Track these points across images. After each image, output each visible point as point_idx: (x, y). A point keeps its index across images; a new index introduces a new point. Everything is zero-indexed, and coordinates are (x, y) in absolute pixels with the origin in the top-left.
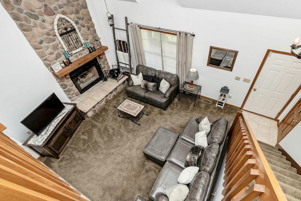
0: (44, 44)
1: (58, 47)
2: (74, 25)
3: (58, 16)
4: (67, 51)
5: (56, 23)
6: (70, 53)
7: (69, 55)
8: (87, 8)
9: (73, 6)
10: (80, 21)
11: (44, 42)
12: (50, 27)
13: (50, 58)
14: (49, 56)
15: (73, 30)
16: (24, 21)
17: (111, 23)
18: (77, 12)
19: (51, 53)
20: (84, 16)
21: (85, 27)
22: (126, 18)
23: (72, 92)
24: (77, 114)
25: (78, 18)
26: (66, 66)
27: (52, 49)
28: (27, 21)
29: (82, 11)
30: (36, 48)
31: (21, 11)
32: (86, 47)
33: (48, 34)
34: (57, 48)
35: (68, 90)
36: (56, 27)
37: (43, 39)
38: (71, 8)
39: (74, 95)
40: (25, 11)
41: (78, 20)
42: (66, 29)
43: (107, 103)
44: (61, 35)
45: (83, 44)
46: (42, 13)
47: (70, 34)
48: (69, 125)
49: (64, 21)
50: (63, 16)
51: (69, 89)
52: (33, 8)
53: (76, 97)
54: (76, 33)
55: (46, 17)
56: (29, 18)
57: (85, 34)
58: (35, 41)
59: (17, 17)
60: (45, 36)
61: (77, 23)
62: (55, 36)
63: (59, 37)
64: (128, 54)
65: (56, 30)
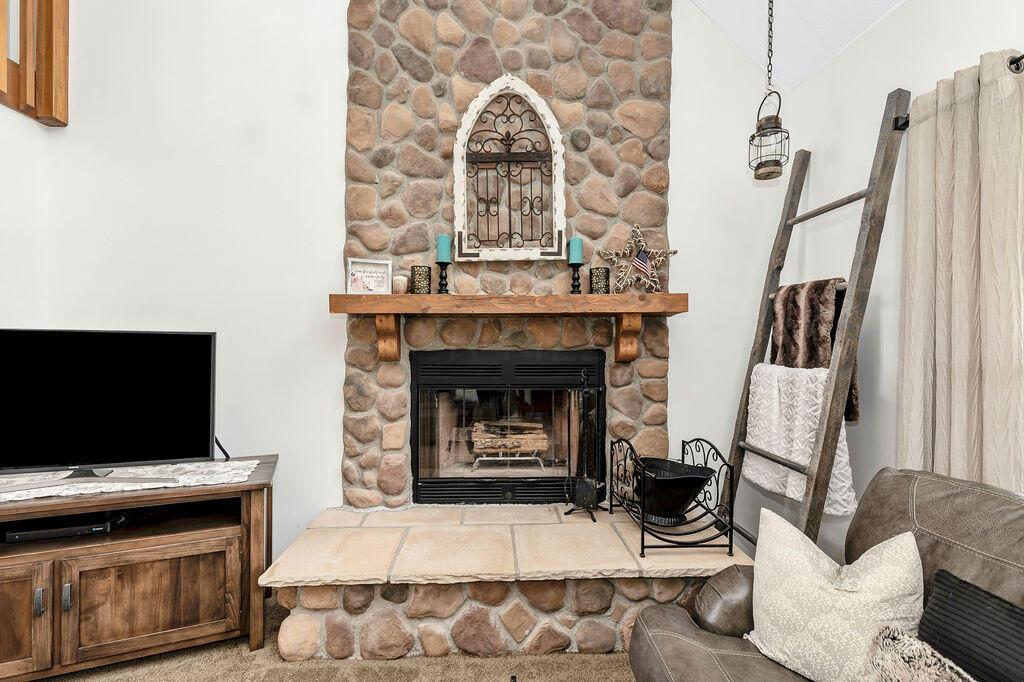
0: (390, 172)
1: (432, 204)
3: (502, 83)
4: (460, 233)
5: (477, 105)
6: (465, 250)
7: (461, 254)
9: (595, 72)
10: (597, 143)
11: (395, 163)
12: (444, 118)
13: (376, 231)
14: (377, 226)
15: (540, 158)
16: (376, 69)
18: (605, 101)
19: (390, 217)
20: (629, 125)
21: (612, 176)
23: (373, 451)
24: (222, 554)
25: (591, 124)
27: (404, 201)
28: (382, 71)
30: (352, 177)
31: (385, 38)
32: (564, 257)
33: (427, 141)
34: (426, 204)
35: (358, 421)
36: (468, 121)
37: (398, 151)
38: (583, 76)
39: (371, 476)
40: (398, 41)
41: (589, 131)
42: (507, 140)
43: (466, 652)
44: (475, 160)
45: (556, 235)
46: (452, 59)
47: (515, 170)
48: (101, 572)
49: (516, 108)
50: (520, 86)
51: (364, 421)
52: (430, 40)
53: (374, 494)
54: (548, 179)
55: (457, 80)
56: (395, 63)
57: (597, 204)
58: (364, 145)
59: (359, 49)
60: (411, 143)
61: (577, 143)
62: (448, 156)
63: (459, 166)
64: (822, 373)
65: (462, 136)
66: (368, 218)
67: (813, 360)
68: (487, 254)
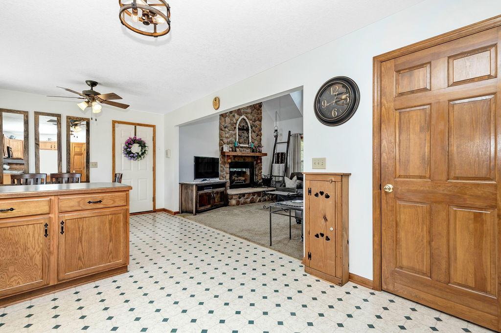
0: (226, 129)
2: (250, 127)
3: (243, 117)
4: (237, 142)
5: (240, 120)
7: (238, 145)
8: (261, 121)
9: (253, 116)
10: (254, 128)
12: (235, 121)
13: (225, 140)
15: (247, 130)
17: (275, 134)
18: (255, 121)
19: (227, 138)
20: (257, 125)
21: (255, 133)
22: (290, 132)
24: (224, 192)
25: (253, 124)
26: (232, 151)
27: (229, 135)
29: (257, 122)
30: (221, 129)
32: (251, 146)
33: (232, 125)
34: (232, 136)
36: (238, 122)
37: (228, 126)
41: (253, 126)
42: (243, 126)
44: (239, 129)
45: (250, 143)
47: (245, 131)
49: (245, 121)
50: (245, 118)
51: (224, 174)
54: (248, 134)
55: (236, 115)
57: (254, 138)
58: (223, 124)
60: (230, 125)
62: (235, 128)
63: (237, 130)
64: (284, 164)
65: (238, 124)
66: (223, 137)
67: (282, 163)
68: (241, 145)
